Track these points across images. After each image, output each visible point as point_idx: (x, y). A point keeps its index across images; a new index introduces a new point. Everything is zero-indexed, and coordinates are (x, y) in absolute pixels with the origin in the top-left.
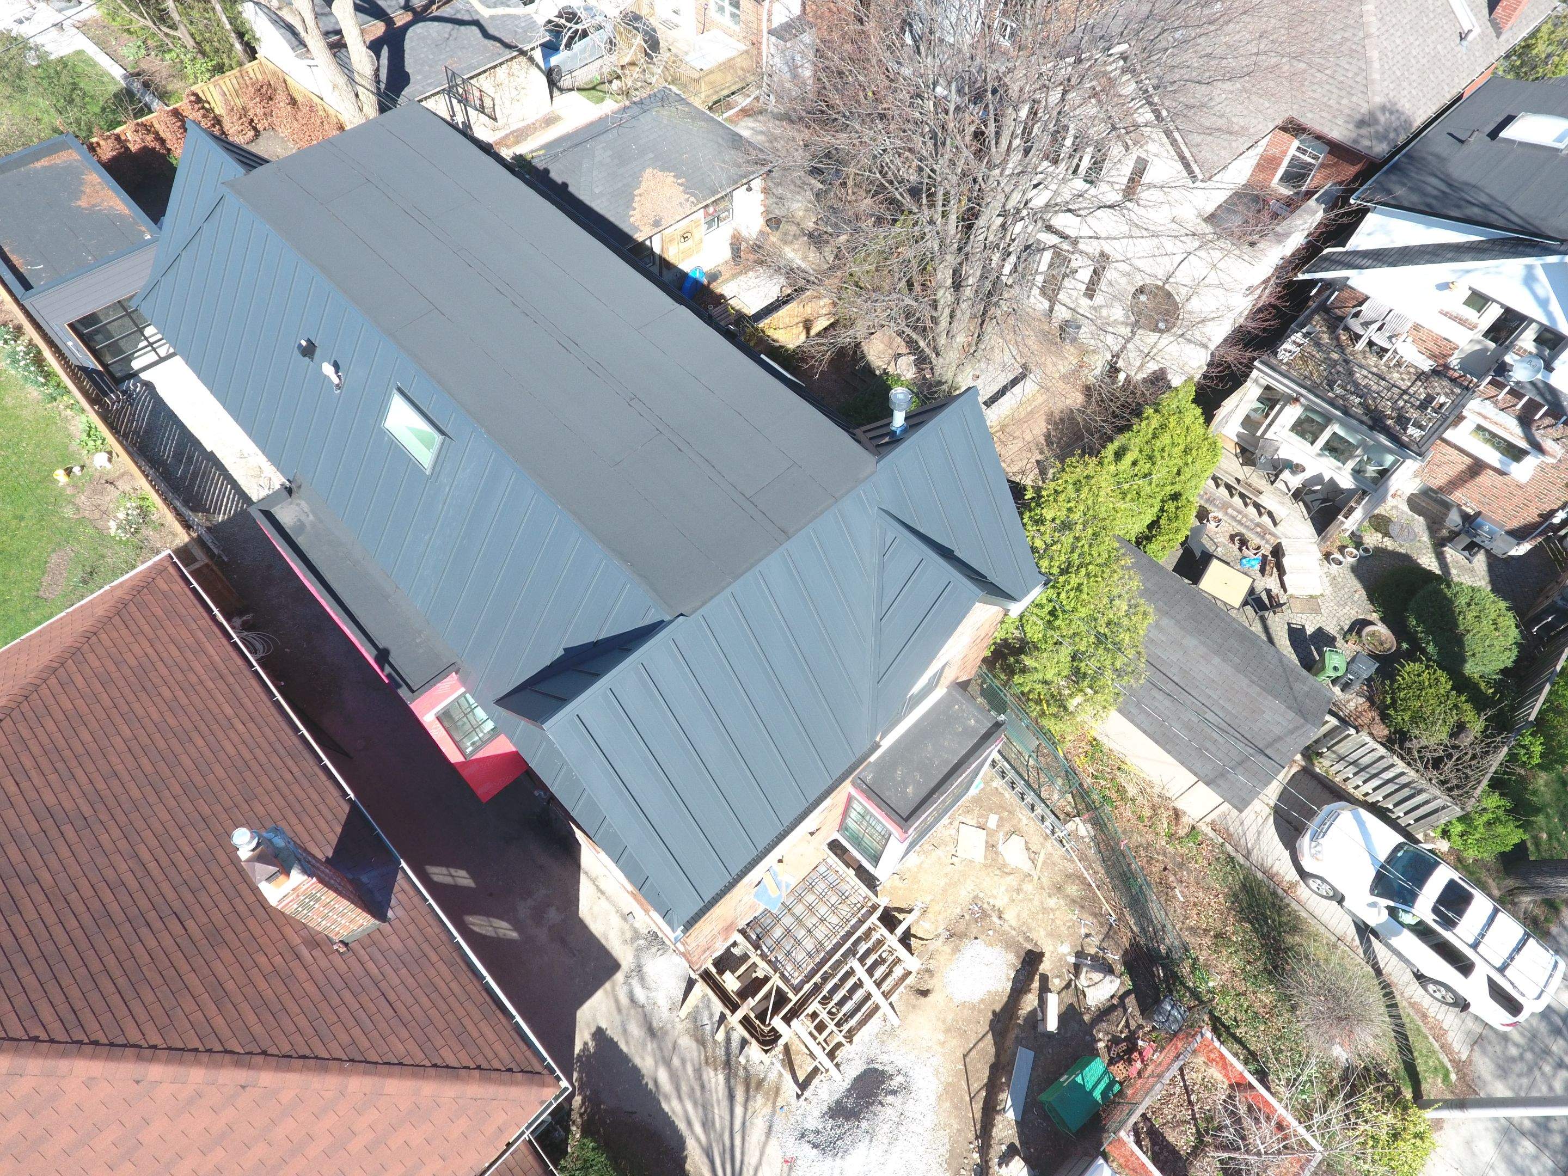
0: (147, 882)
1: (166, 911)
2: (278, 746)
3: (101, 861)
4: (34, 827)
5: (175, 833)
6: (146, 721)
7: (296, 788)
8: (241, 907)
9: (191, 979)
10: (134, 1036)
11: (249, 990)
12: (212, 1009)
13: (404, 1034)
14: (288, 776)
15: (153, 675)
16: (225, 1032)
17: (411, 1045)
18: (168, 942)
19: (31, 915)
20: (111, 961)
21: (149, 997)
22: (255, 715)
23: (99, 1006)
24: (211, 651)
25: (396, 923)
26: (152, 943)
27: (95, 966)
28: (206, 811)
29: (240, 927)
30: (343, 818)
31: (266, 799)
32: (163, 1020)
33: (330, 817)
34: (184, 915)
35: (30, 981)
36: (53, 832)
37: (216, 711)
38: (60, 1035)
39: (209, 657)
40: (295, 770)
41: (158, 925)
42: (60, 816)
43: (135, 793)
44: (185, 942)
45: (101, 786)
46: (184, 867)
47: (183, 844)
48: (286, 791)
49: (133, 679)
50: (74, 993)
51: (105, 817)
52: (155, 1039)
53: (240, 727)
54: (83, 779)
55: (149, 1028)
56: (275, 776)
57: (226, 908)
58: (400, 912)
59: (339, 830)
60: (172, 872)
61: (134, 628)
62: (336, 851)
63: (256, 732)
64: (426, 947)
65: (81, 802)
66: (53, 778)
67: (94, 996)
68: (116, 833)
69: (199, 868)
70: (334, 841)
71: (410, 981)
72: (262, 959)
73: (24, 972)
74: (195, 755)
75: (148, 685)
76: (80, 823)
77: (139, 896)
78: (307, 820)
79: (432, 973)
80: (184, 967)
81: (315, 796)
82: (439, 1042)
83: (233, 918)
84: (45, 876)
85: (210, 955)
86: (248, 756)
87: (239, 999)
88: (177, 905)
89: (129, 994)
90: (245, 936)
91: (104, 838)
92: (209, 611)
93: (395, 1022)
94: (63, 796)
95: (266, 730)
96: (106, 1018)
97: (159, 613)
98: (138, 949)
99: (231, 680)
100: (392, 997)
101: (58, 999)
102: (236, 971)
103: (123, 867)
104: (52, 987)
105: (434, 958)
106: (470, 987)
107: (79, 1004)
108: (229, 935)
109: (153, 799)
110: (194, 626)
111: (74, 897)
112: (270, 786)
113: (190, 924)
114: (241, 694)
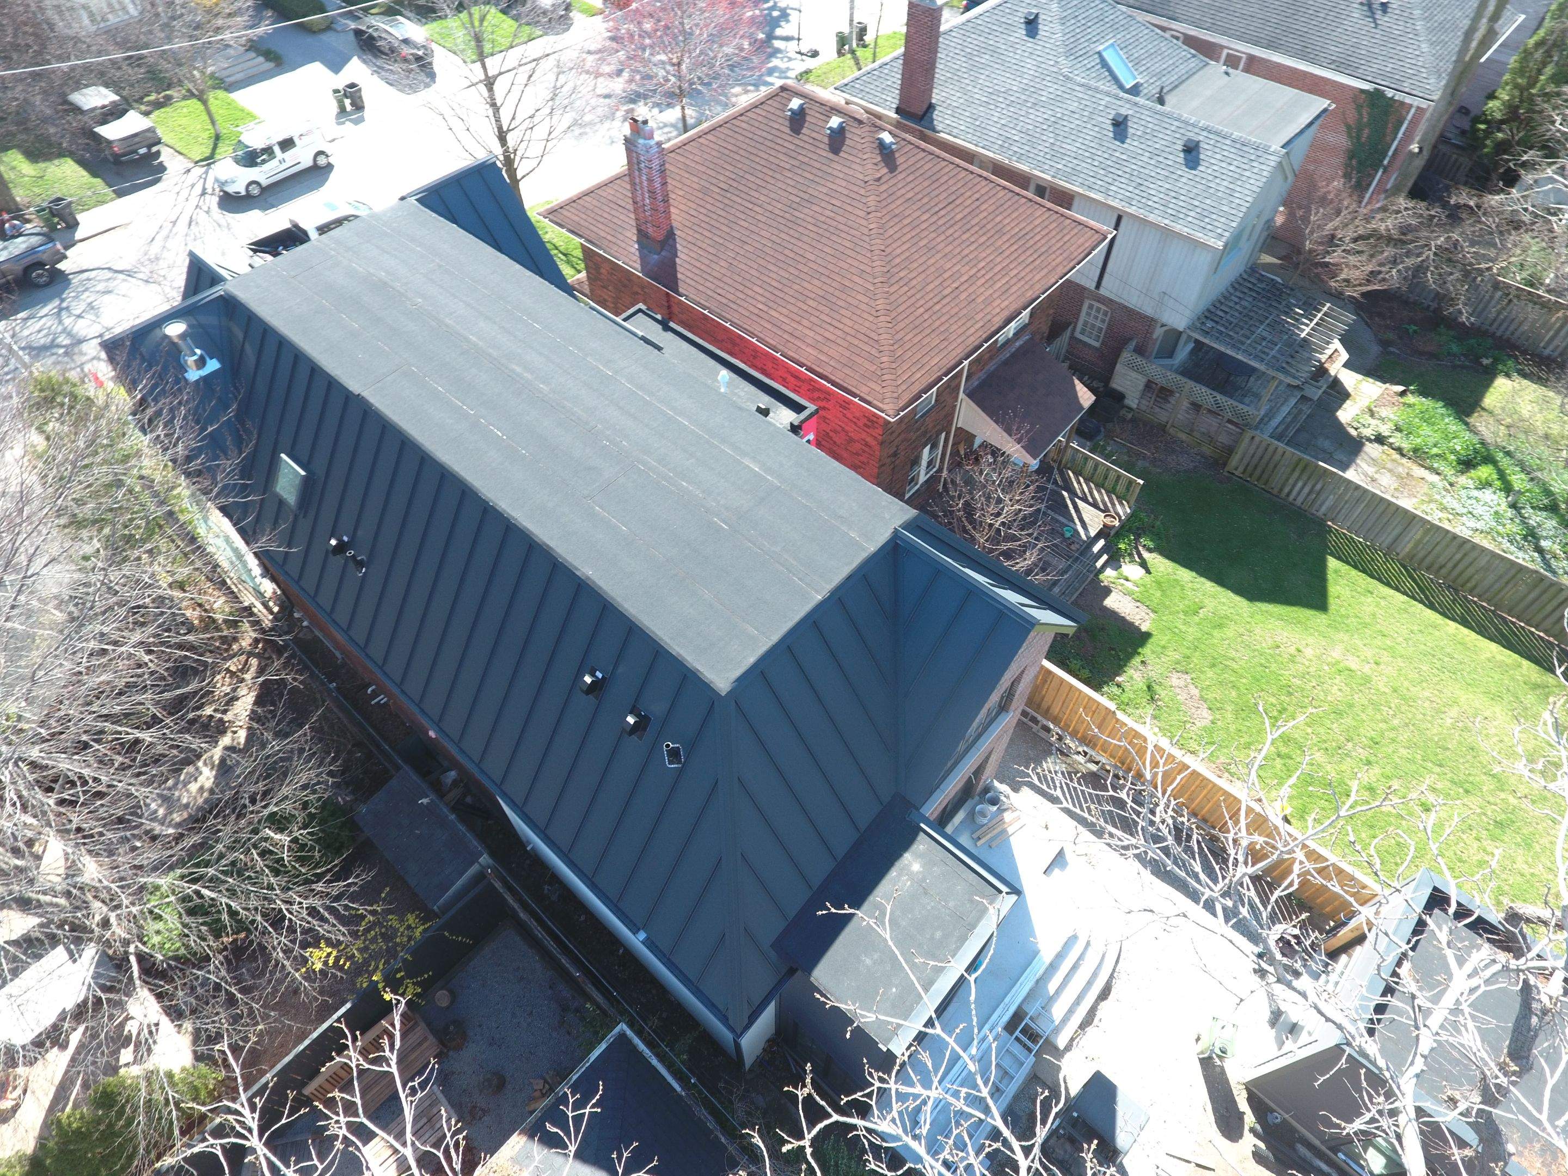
0: (748, 198)
1: (731, 190)
2: (735, 307)
3: (773, 195)
4: (810, 191)
5: (753, 228)
6: (808, 278)
7: (713, 287)
8: (702, 210)
9: (703, 169)
10: (709, 137)
11: (678, 178)
12: (688, 162)
13: (610, 198)
14: (719, 291)
15: (827, 311)
16: (678, 157)
17: (604, 194)
18: (722, 178)
19: (780, 156)
20: (738, 158)
21: (714, 153)
22: (759, 320)
23: (729, 139)
24: (809, 350)
25: (631, 243)
26: (727, 173)
27: (741, 152)
28: (746, 247)
29: (697, 201)
30: (680, 284)
31: (723, 271)
32: (703, 148)
33: (688, 281)
34: (722, 193)
35: (760, 133)
36: (802, 194)
37: (780, 309)
38: (734, 122)
39: (809, 345)
40: (719, 298)
41: (731, 182)
42: (805, 204)
43: (782, 235)
44: (714, 181)
45: (800, 229)
46: (738, 214)
47: (746, 225)
48: (715, 281)
49: (834, 300)
50: (741, 138)
51: (787, 216)
52: (701, 140)
53: (761, 306)
54: (810, 227)
55: (706, 142)
56: (726, 287)
57: (708, 206)
58: (633, 250)
59: (679, 276)
60: (742, 209)
61: (862, 337)
62: (675, 263)
63: (752, 309)
64: (614, 240)
65: (802, 216)
66: (823, 219)
67: (733, 141)
68: (777, 212)
69: (732, 218)
70: (679, 268)
71: (615, 220)
72: (681, 193)
73: (764, 134)
74: (771, 275)
75: (824, 302)
76: (794, 206)
77: (746, 190)
78: (697, 272)
79: (607, 229)
80: (709, 172)
81: (701, 288)
82: (595, 202)
83: (701, 203)
84: (790, 175)
85: (702, 182)
86: (746, 291)
87: (681, 172)
88: (729, 195)
89: (722, 150)
90: (693, 198)
91: (780, 206)
92: (834, 383)
93: (615, 199)
94: (811, 213)
95: (747, 314)
96: (723, 137)
97: (859, 360)
98: (731, 168)
99: (786, 336)
100: (620, 209)
101: (744, 133)
102: (688, 182)
103: (762, 198)
104: (751, 135)
105: (609, 237)
106: (588, 232)
107: (736, 136)
108: (700, 195)
109: (774, 238)
110: (832, 363)
111: (771, 173)
112: (725, 279)
113: (718, 190)
114: (775, 329)
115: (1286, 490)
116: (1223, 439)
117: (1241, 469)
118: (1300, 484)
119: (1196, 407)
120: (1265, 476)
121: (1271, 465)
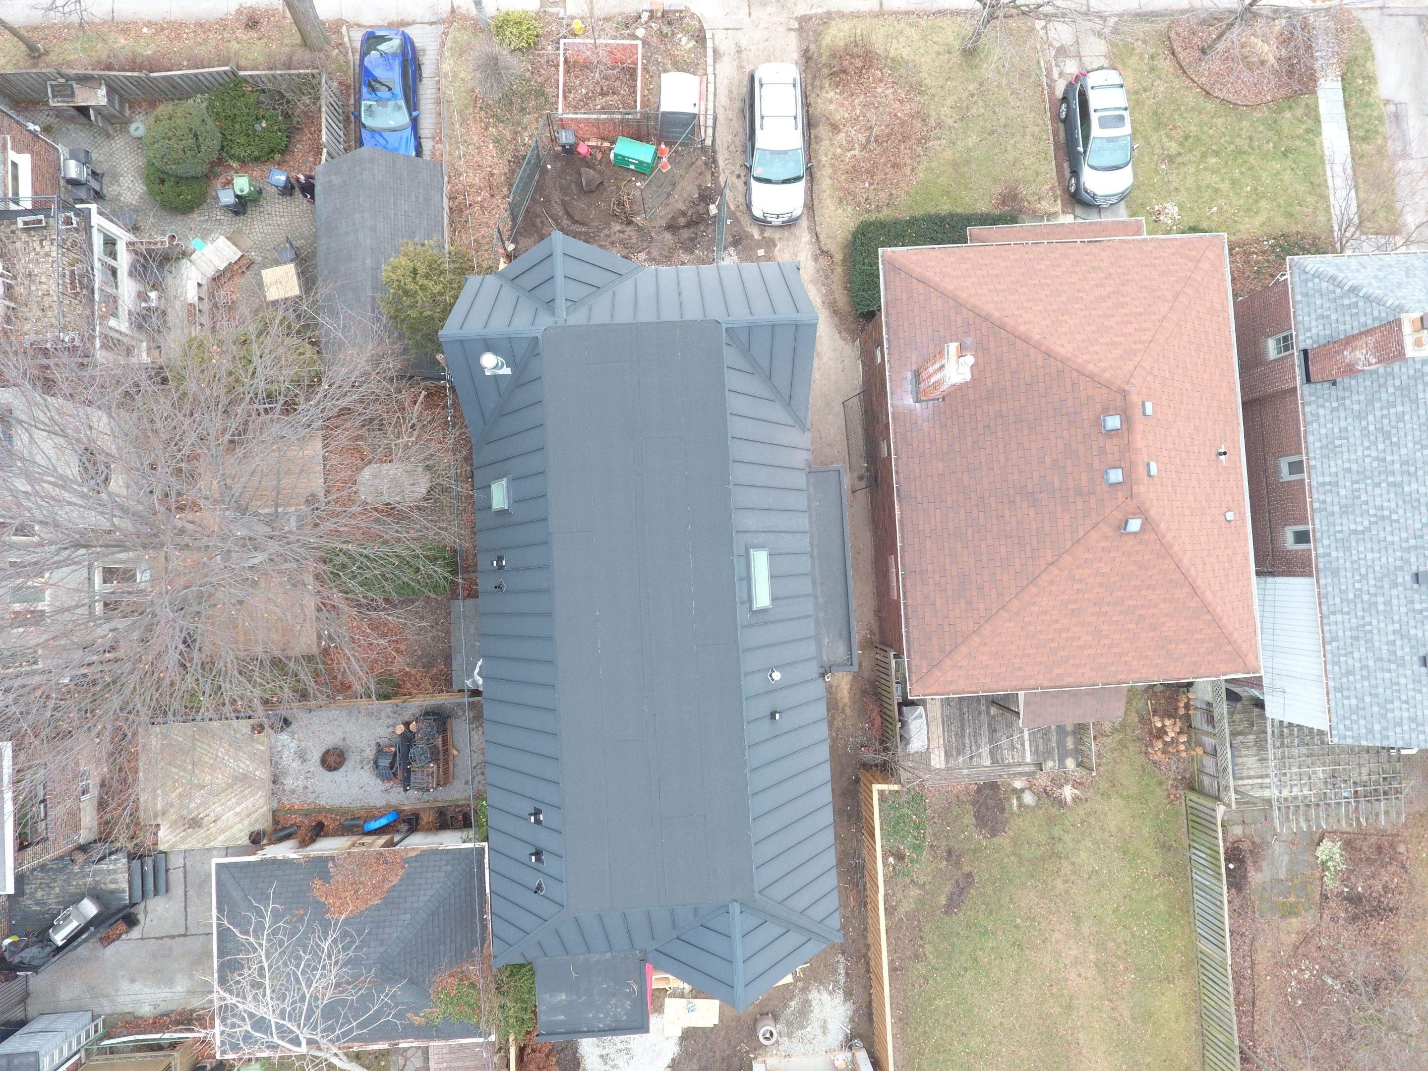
4: (1043, 496)
9: (1008, 377)
13: (934, 308)
19: (1059, 442)
20: (1035, 403)
21: (1027, 376)
22: (917, 535)
23: (1048, 378)
24: (920, 595)
25: (910, 369)
26: (1016, 405)
27: (1043, 401)
28: (965, 476)
31: (935, 472)
32: (1026, 362)
33: (911, 448)
34: (998, 415)
35: (1069, 405)
36: (1036, 490)
37: (934, 545)
38: (1065, 371)
39: (923, 591)
40: (913, 487)
42: (1030, 499)
43: (993, 501)
44: (1003, 399)
45: (1007, 512)
46: (988, 444)
47: (983, 460)
48: (923, 474)
49: (967, 587)
51: (1011, 491)
52: (1032, 353)
53: (928, 529)
54: (1013, 520)
55: (1032, 360)
56: (925, 486)
57: (979, 412)
58: (904, 374)
60: (994, 444)
61: (953, 630)
63: (922, 522)
64: (903, 350)
65: (1018, 505)
66: (1026, 526)
67: (1047, 386)
68: (1010, 479)
69: (981, 441)
71: (919, 334)
73: (1070, 411)
74: (956, 517)
75: (961, 579)
76: (1023, 491)
77: (1013, 434)
78: (922, 450)
79: (908, 334)
80: (1008, 385)
81: (912, 464)
82: (922, 298)
84: (1048, 464)
85: (995, 387)
86: (932, 507)
87: (993, 359)
88: (999, 423)
89: (1034, 381)
90: (977, 390)
91: (1016, 477)
93: (936, 317)
96: (1047, 370)
97: (935, 641)
98: (1023, 403)
99: (918, 567)
105: (903, 342)
106: (895, 319)
111: (1039, 444)
114: (917, 554)
115: (1196, 845)
116: (1206, 780)
117: (1190, 804)
118: (1204, 856)
119: (1214, 754)
120: (1196, 825)
121: (1204, 829)
